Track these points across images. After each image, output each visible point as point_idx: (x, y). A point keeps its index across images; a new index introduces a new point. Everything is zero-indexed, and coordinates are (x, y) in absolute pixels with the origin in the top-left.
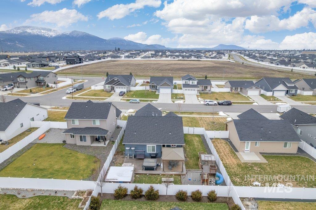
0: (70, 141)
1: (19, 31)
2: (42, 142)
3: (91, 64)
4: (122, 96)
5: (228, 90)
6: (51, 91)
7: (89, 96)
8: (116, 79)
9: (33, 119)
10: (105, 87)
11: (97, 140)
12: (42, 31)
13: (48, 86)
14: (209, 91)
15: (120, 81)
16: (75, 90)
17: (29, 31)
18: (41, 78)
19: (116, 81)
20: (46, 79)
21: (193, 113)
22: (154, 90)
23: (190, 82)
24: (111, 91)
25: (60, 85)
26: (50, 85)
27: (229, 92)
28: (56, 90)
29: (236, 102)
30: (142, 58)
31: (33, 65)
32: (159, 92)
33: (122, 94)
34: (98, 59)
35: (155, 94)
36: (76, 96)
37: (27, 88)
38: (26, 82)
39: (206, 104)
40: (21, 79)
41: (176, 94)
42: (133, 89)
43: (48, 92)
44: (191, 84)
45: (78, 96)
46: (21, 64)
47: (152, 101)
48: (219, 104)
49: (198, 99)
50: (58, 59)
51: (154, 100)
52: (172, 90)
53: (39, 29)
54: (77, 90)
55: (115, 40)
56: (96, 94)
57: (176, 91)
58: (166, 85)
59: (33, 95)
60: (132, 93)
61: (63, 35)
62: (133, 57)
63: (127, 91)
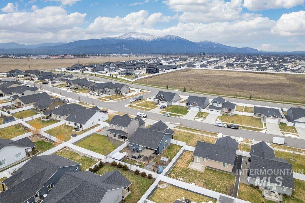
0: (110, 135)
1: (127, 37)
2: (98, 133)
3: (165, 73)
4: (162, 109)
5: (252, 115)
6: (122, 99)
7: (141, 106)
8: (162, 96)
9: (99, 120)
10: (154, 100)
11: (122, 137)
12: (143, 36)
13: (122, 94)
14: (232, 113)
15: (163, 98)
16: (136, 100)
17: (133, 36)
18: (118, 89)
19: (162, 97)
20: (122, 90)
21: (198, 131)
22: (188, 107)
23: (216, 105)
24: (157, 104)
25: (128, 95)
26: (123, 94)
27: (252, 117)
28: (125, 98)
29: (247, 127)
30: (214, 68)
31: (122, 73)
32: (190, 110)
33: (163, 107)
34: (174, 68)
35: (186, 111)
36: (134, 105)
37: (109, 95)
38: (109, 91)
39: (216, 125)
40: (107, 89)
41: (203, 113)
42: (174, 104)
43: (120, 99)
44: (216, 106)
45: (136, 105)
46: (116, 72)
47: (180, 116)
48: (229, 127)
49: (216, 120)
50: (143, 67)
51: (181, 116)
52: (200, 109)
53: (141, 34)
54: (137, 100)
55: (205, 43)
56: (147, 105)
57: (203, 110)
58: (195, 105)
59: (110, 101)
60: (171, 107)
61: (159, 38)
62: (207, 67)
63: (168, 106)
